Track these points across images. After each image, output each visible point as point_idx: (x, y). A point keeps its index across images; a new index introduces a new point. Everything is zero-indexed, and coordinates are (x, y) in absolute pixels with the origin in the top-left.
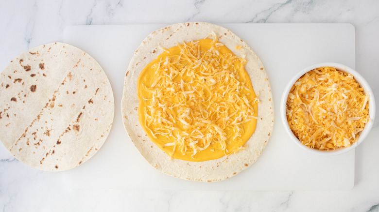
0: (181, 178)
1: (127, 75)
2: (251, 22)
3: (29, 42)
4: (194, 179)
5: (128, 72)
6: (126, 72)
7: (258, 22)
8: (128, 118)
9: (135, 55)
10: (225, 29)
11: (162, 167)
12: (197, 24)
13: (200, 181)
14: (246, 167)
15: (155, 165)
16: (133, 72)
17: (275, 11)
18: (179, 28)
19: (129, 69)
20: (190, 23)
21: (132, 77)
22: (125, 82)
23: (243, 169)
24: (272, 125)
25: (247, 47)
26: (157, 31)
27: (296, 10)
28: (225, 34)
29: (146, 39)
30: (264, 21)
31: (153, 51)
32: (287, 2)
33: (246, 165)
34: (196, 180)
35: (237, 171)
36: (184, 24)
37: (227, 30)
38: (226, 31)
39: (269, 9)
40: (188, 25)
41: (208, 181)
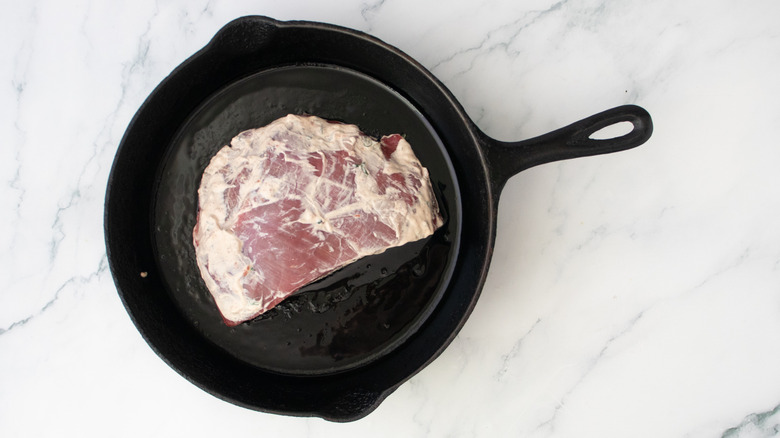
2: (478, 48)
3: (20, 90)
7: (491, 49)
17: (527, 26)
30: (505, 47)
32: (552, 8)
39: (516, 22)
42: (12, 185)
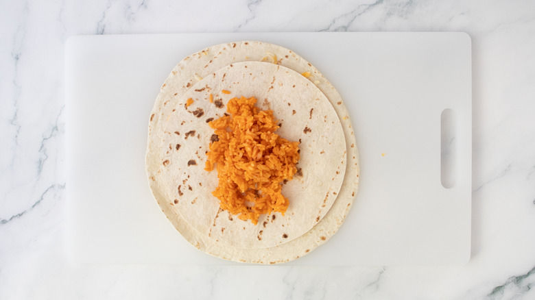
0: (233, 260)
1: (151, 119)
2: (327, 30)
3: (17, 58)
4: (250, 261)
5: (153, 115)
6: (151, 115)
7: (336, 30)
8: (156, 179)
9: (161, 90)
10: (286, 50)
11: (206, 245)
12: (246, 44)
13: (260, 263)
14: (323, 242)
15: (196, 243)
16: (160, 115)
17: (359, 15)
18: (221, 50)
19: (154, 111)
20: (237, 43)
21: (159, 121)
22: (149, 129)
23: (318, 244)
24: (357, 181)
25: (317, 74)
26: (191, 56)
27: (389, 14)
28: (287, 57)
29: (176, 68)
30: (345, 29)
31: (186, 85)
32: (377, 3)
33: (323, 238)
34: (254, 261)
35: (311, 248)
36: (229, 45)
37: (289, 51)
38: (287, 52)
39: (352, 12)
40: (234, 46)
41: (271, 263)
42: (12, 122)
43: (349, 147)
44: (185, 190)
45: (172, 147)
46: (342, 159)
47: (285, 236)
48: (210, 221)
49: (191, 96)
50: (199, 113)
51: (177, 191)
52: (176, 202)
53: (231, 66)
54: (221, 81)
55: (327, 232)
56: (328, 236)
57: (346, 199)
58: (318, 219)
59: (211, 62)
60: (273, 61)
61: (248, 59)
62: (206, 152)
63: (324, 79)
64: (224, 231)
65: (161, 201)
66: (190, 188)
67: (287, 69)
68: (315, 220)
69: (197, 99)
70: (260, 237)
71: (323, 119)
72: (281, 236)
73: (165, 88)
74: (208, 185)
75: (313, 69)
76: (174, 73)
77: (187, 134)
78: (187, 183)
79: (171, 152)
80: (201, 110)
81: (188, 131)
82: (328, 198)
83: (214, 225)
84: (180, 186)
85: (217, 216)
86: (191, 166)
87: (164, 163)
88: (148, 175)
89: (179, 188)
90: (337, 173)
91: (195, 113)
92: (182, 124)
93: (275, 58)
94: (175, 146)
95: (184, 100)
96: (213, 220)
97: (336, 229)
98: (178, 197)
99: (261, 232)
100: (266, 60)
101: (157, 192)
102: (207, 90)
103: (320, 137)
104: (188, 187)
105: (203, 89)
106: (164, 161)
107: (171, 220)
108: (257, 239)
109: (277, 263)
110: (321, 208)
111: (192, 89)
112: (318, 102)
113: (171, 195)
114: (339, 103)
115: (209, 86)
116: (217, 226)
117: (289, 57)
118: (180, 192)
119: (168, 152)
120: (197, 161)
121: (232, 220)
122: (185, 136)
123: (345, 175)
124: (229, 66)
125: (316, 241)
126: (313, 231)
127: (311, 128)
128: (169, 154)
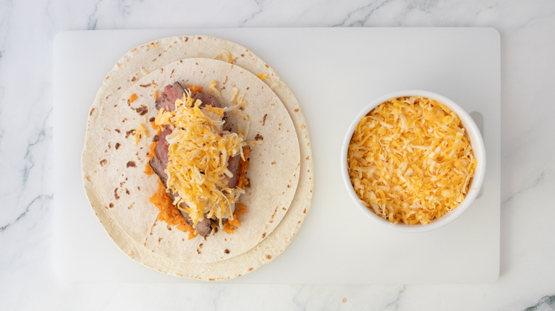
0: (169, 273)
1: (91, 113)
2: (341, 25)
4: (188, 275)
5: (93, 109)
6: (91, 109)
7: (351, 25)
8: (92, 179)
9: (104, 83)
10: (243, 48)
11: (141, 255)
12: (199, 38)
13: (198, 279)
14: (268, 260)
15: (130, 253)
16: (101, 110)
17: (377, 8)
18: (172, 43)
19: (95, 104)
20: (190, 38)
21: (99, 116)
22: (88, 124)
23: (263, 262)
24: (310, 197)
25: (275, 77)
26: (139, 48)
27: (410, 8)
28: (243, 55)
29: (122, 60)
30: (362, 24)
31: (131, 79)
33: (269, 257)
34: (192, 277)
35: (255, 266)
36: (181, 38)
37: (246, 49)
38: (243, 51)
40: (186, 40)
41: (210, 280)
43: (303, 158)
44: (122, 194)
45: (111, 145)
46: (295, 172)
47: (227, 252)
48: (147, 229)
49: (135, 92)
50: (143, 111)
51: (114, 193)
52: (111, 206)
53: (181, 61)
54: (169, 77)
55: (273, 250)
56: (274, 255)
57: (297, 215)
58: (264, 235)
59: (160, 55)
60: (228, 59)
61: (200, 55)
62: (148, 154)
63: (282, 83)
64: (162, 241)
65: (96, 204)
66: (128, 192)
67: (241, 69)
68: (261, 236)
69: (141, 96)
70: (200, 250)
71: (278, 127)
72: (223, 251)
73: (108, 80)
74: (147, 190)
75: (270, 71)
76: (119, 65)
77: (129, 133)
78: (125, 186)
79: (109, 151)
80: (145, 107)
81: (129, 130)
82: (277, 213)
83: (151, 234)
84: (117, 189)
85: (155, 225)
86: (130, 168)
87: (101, 163)
88: (83, 174)
89: (116, 191)
90: (288, 186)
91: (138, 110)
92: (124, 121)
93: (230, 56)
94: (115, 145)
95: (127, 96)
96: (150, 228)
97: (283, 248)
98: (114, 201)
99: (201, 245)
100: (219, 58)
101: (91, 194)
102: (153, 86)
103: (273, 146)
104: (125, 191)
105: (149, 85)
106: (101, 160)
107: (104, 224)
108: (197, 253)
109: (216, 280)
110: (268, 223)
111: (137, 83)
112: (273, 107)
113: (106, 198)
114: (297, 110)
115: (155, 82)
116: (154, 235)
117: (245, 56)
118: (116, 195)
119: (106, 151)
120: (137, 163)
121: (170, 229)
122: (126, 135)
123: (297, 189)
124: (179, 61)
125: (260, 259)
126: (258, 248)
127: (263, 136)
128: (107, 153)
